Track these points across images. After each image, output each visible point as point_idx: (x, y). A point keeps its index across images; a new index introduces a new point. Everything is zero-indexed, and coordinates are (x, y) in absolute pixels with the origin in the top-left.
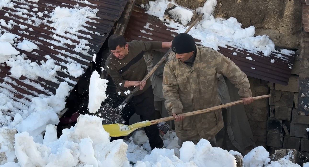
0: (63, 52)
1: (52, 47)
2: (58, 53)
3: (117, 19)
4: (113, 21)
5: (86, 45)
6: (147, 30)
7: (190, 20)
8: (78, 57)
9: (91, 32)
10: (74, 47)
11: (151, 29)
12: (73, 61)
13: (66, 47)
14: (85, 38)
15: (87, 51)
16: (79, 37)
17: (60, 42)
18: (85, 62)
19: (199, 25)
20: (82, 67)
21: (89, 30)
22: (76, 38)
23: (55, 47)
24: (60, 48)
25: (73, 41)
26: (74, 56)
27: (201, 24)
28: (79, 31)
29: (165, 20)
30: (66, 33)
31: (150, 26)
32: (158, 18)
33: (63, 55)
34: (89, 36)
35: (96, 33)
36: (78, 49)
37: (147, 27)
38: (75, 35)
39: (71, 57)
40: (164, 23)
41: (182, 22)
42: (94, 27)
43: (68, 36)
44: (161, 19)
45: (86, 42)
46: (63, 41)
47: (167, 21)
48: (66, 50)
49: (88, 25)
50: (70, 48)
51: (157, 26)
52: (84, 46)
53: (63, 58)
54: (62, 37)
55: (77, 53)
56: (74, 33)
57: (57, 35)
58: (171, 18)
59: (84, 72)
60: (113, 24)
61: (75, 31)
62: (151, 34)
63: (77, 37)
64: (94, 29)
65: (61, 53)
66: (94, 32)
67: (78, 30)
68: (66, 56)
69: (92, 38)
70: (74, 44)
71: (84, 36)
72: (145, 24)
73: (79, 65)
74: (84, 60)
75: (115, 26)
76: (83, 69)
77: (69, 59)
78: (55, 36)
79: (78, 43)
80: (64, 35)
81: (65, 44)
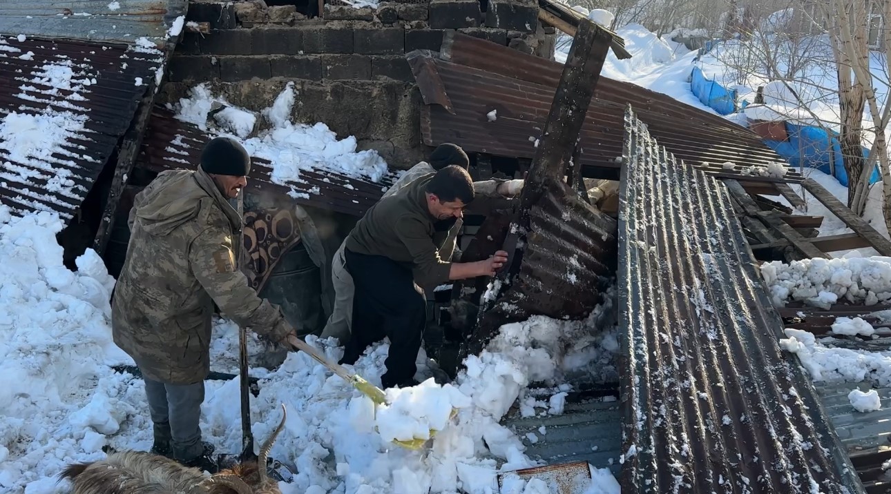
0: (25, 191)
1: (4, 185)
2: (15, 194)
3: (123, 132)
4: (116, 136)
5: (68, 178)
6: (179, 148)
7: (251, 128)
8: (53, 199)
9: (76, 156)
10: (45, 182)
11: (185, 145)
12: (44, 207)
13: (30, 183)
14: (66, 167)
15: (70, 189)
16: (54, 165)
17: (18, 174)
18: (67, 208)
19: (267, 136)
20: (61, 217)
21: (72, 152)
22: (49, 168)
23: (10, 183)
24: (20, 185)
25: (42, 172)
26: (46, 198)
27: (271, 135)
28: (54, 155)
29: (209, 129)
30: (30, 158)
31: (183, 141)
32: (196, 127)
33: (24, 197)
34: (71, 164)
35: (85, 157)
36: (51, 186)
37: (177, 142)
38: (47, 162)
39: (40, 201)
40: (208, 134)
41: (238, 132)
42: (81, 147)
43: (34, 163)
44: (203, 127)
45: (68, 173)
46: (25, 173)
47: (213, 130)
48: (31, 189)
49: (70, 144)
50: (38, 186)
51: (194, 139)
52: (63, 181)
53: (24, 202)
54: (22, 165)
55: (51, 194)
56: (46, 159)
57: (13, 163)
58: (219, 127)
59: (66, 226)
60: (115, 140)
61: (45, 154)
62: (186, 153)
63: (49, 165)
64: (82, 150)
65: (20, 195)
66: (81, 156)
67: (51, 153)
68: (32, 199)
69: (78, 167)
70: (45, 177)
71: (64, 162)
72: (175, 138)
73: (56, 214)
74: (64, 204)
75: (120, 143)
76: (63, 221)
77: (37, 205)
78: (8, 165)
79: (53, 175)
80: (26, 162)
81: (29, 178)
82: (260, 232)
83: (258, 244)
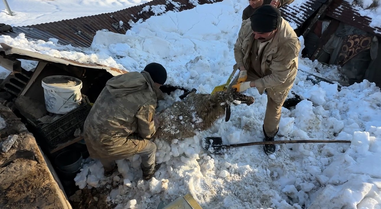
0: (290, 16)
1: (285, 13)
2: (287, 16)
3: (324, 2)
4: (321, 3)
5: (303, 14)
6: (340, 9)
7: (369, 5)
8: (297, 19)
9: (307, 7)
10: (296, 14)
11: (342, 9)
12: (293, 21)
13: (292, 14)
14: (303, 11)
15: (302, 17)
16: (300, 10)
17: (290, 11)
18: (299, 23)
19: (374, 10)
20: (297, 25)
21: (307, 6)
22: (298, 10)
23: (287, 13)
24: (289, 14)
25: (296, 11)
26: (295, 19)
27: (375, 10)
28: (301, 7)
29: (353, 4)
30: (294, 6)
31: (342, 7)
32: (348, 3)
33: (289, 17)
34: (305, 10)
35: (310, 8)
36: (297, 16)
37: (340, 7)
38: (298, 8)
39: (293, 19)
40: (352, 6)
41: (363, 7)
42: (310, 5)
43: (295, 8)
44: (351, 4)
45: (303, 12)
46: (291, 11)
47: (354, 5)
48: (292, 15)
49: (307, 4)
50: (294, 15)
51: (346, 7)
52: (301, 15)
53: (289, 19)
54: (291, 8)
55: (296, 18)
56: (298, 7)
57: (289, 7)
58: (357, 4)
59: (297, 28)
60: (321, 4)
61: (299, 6)
62: (341, 12)
63: (299, 9)
64: (310, 6)
65: (288, 17)
66: (309, 8)
67: (300, 6)
68: (291, 18)
69: (307, 11)
70: (296, 13)
71: (303, 9)
72: (339, 6)
73: (296, 24)
74: (299, 21)
75: (322, 5)
76: (297, 26)
77: (292, 20)
78: (288, 8)
79: (299, 12)
80: (293, 7)
81: (292, 12)
82: (355, 43)
83: (353, 47)
